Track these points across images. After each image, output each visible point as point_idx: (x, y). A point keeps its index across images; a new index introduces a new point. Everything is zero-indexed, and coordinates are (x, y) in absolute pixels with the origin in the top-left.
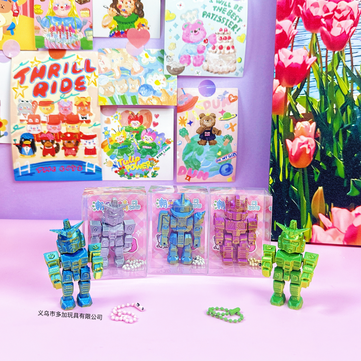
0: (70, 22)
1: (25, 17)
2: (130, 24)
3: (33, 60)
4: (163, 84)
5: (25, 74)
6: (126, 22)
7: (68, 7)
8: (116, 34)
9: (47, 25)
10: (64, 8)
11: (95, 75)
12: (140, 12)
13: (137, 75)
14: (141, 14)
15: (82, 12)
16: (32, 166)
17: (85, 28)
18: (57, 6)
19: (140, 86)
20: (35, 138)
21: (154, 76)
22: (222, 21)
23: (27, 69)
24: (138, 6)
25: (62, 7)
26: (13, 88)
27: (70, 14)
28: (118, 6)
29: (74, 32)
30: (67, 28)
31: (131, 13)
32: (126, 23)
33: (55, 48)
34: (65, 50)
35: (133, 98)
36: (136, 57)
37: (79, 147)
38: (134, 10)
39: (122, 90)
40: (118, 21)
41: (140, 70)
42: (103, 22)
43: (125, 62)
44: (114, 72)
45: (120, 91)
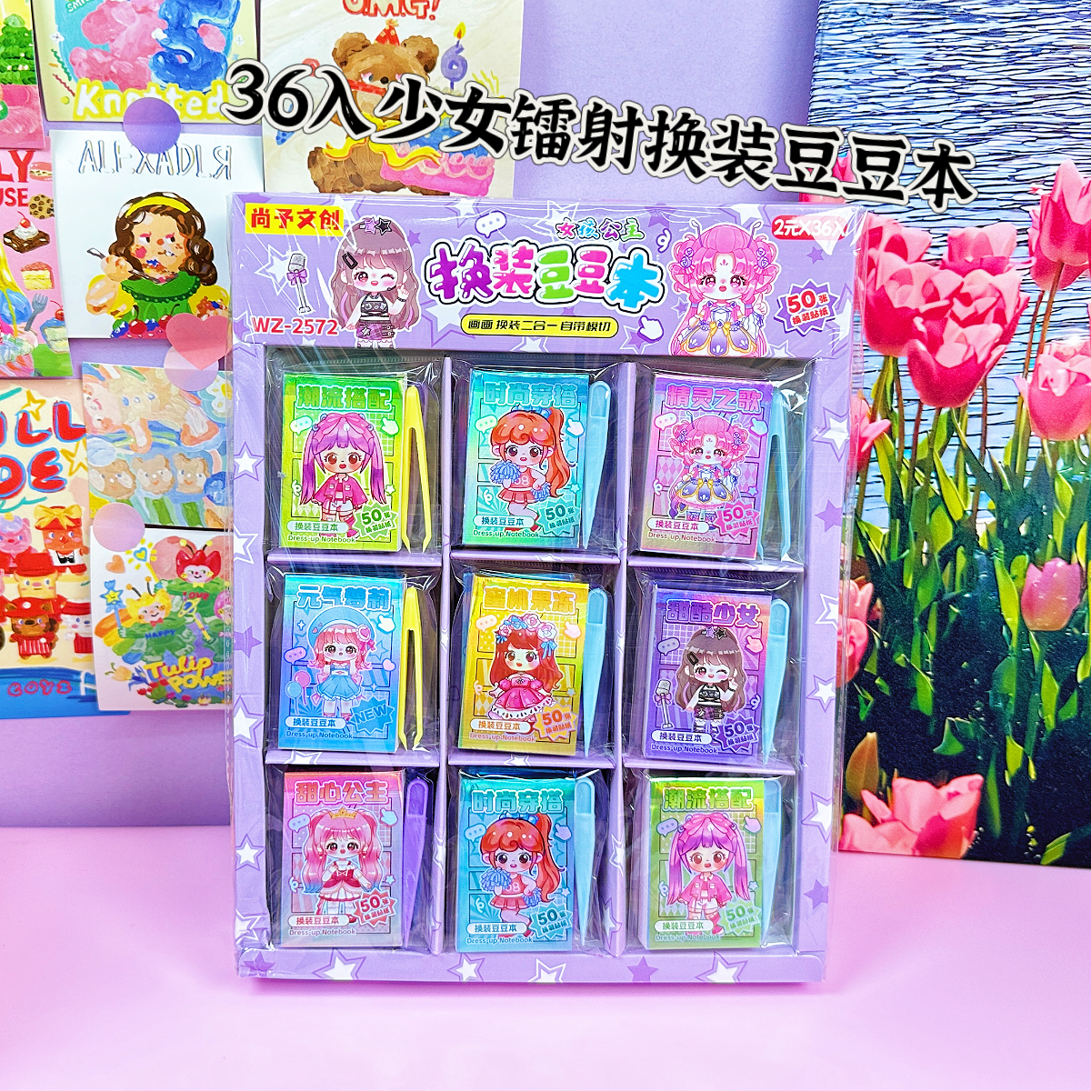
2: (173, 300)
6: (160, 296)
12: (205, 270)
14: (208, 275)
15: (26, 273)
17: (40, 319)
19: (209, 477)
24: (196, 250)
28: (133, 249)
29: (9, 331)
32: (161, 300)
35: (188, 507)
36: (195, 395)
37: (57, 634)
38: (186, 262)
39: (156, 484)
40: (136, 294)
41: (207, 430)
42: (88, 297)
43: (162, 408)
44: (132, 435)
45: (150, 486)
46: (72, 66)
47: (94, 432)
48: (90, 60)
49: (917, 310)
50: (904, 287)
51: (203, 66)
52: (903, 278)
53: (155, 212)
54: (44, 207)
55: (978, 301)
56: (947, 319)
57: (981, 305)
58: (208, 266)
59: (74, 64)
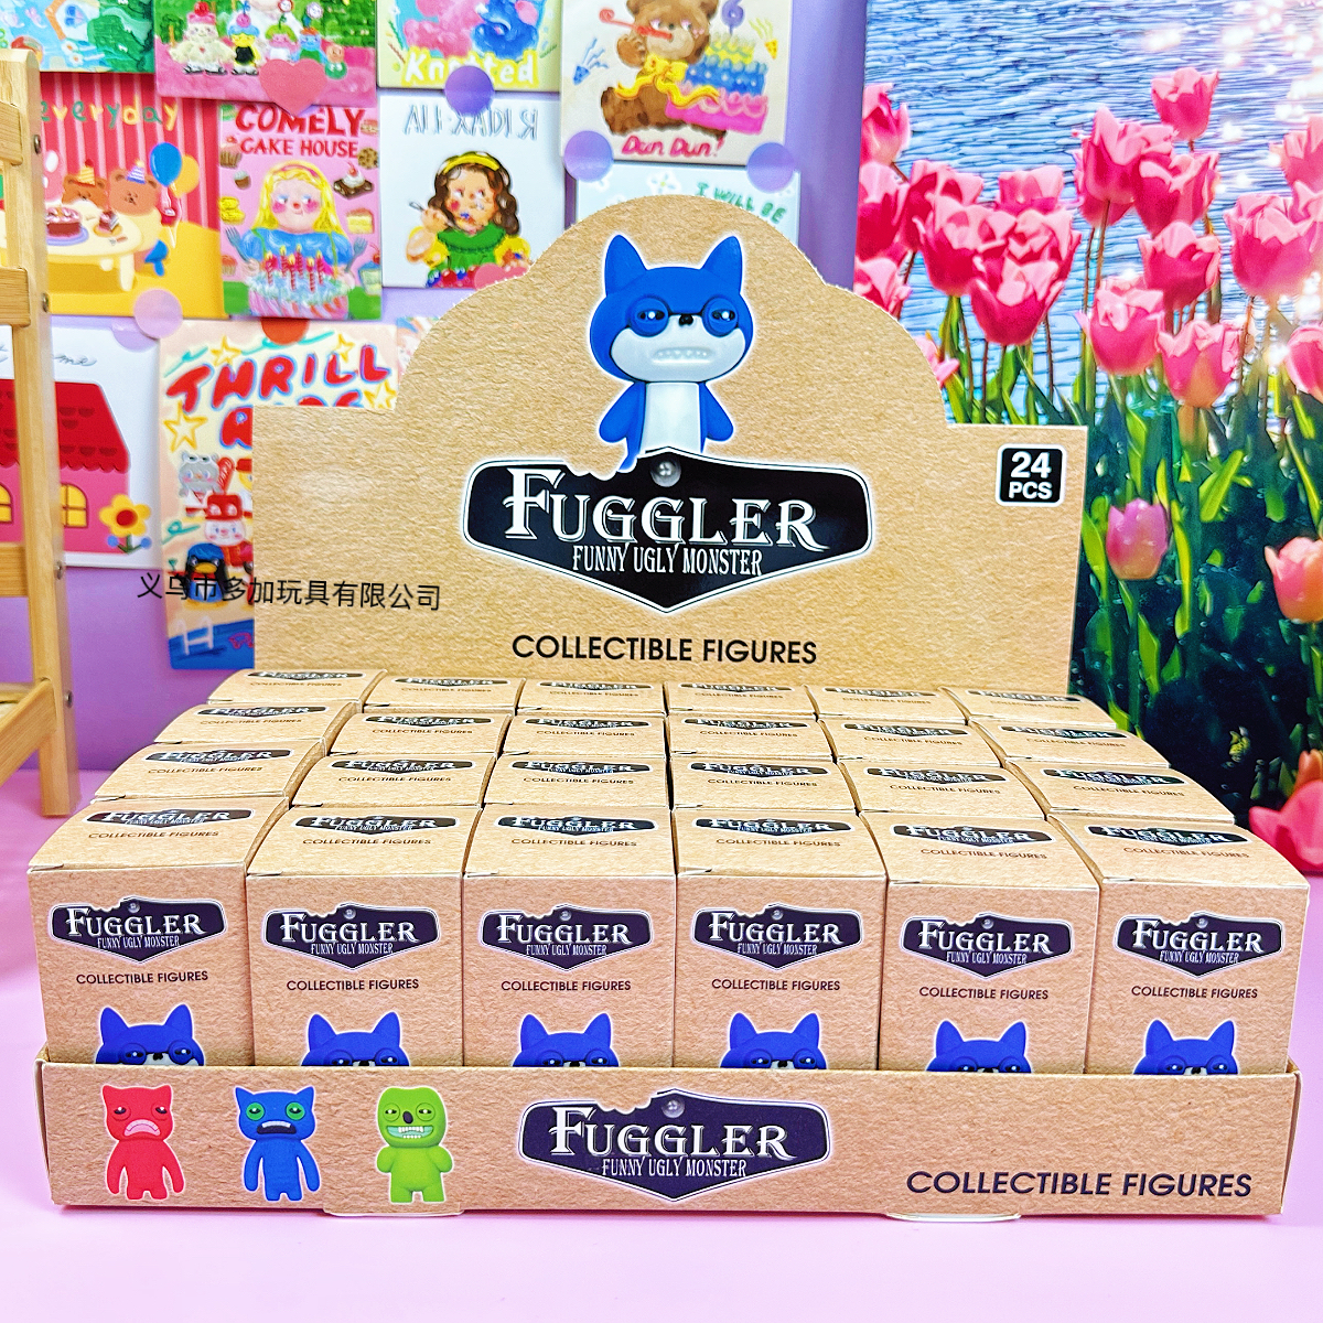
0: (319, 245)
1: (193, 227)
2: (482, 252)
3: (218, 346)
5: (199, 385)
6: (470, 247)
7: (312, 205)
8: (446, 280)
9: (256, 254)
10: (302, 208)
11: (388, 389)
12: (510, 221)
14: (512, 226)
15: (351, 219)
16: (218, 629)
17: (358, 262)
18: (281, 201)
20: (228, 557)
23: (203, 371)
24: (503, 204)
25: (296, 205)
26: (167, 423)
27: (320, 224)
28: (448, 203)
29: (329, 271)
30: (311, 261)
31: (486, 224)
32: (471, 250)
33: (279, 313)
34: (304, 321)
40: (450, 245)
42: (408, 246)
46: (404, 35)
48: (421, 31)
51: (518, 37)
53: (470, 169)
54: (370, 158)
58: (513, 219)
59: (406, 33)
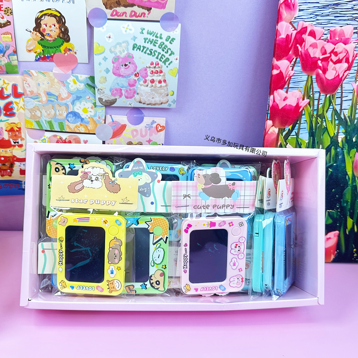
2: (55, 48)
4: (91, 112)
6: (51, 46)
11: (23, 101)
12: (66, 37)
13: (64, 102)
14: (67, 39)
15: (3, 36)
17: (7, 53)
19: (68, 113)
21: (82, 104)
22: (153, 54)
24: (63, 30)
28: (41, 29)
31: (57, 37)
32: (51, 48)
35: (60, 124)
36: (63, 82)
37: (14, 169)
38: (59, 34)
39: (49, 115)
40: (43, 46)
41: (67, 96)
42: (27, 47)
43: (52, 87)
44: (41, 96)
45: (47, 116)
47: (27, 95)
49: (319, 58)
50: (315, 49)
52: (314, 46)
53: (49, 16)
54: (9, 11)
55: (340, 54)
56: (329, 62)
57: (341, 56)
58: (67, 35)
